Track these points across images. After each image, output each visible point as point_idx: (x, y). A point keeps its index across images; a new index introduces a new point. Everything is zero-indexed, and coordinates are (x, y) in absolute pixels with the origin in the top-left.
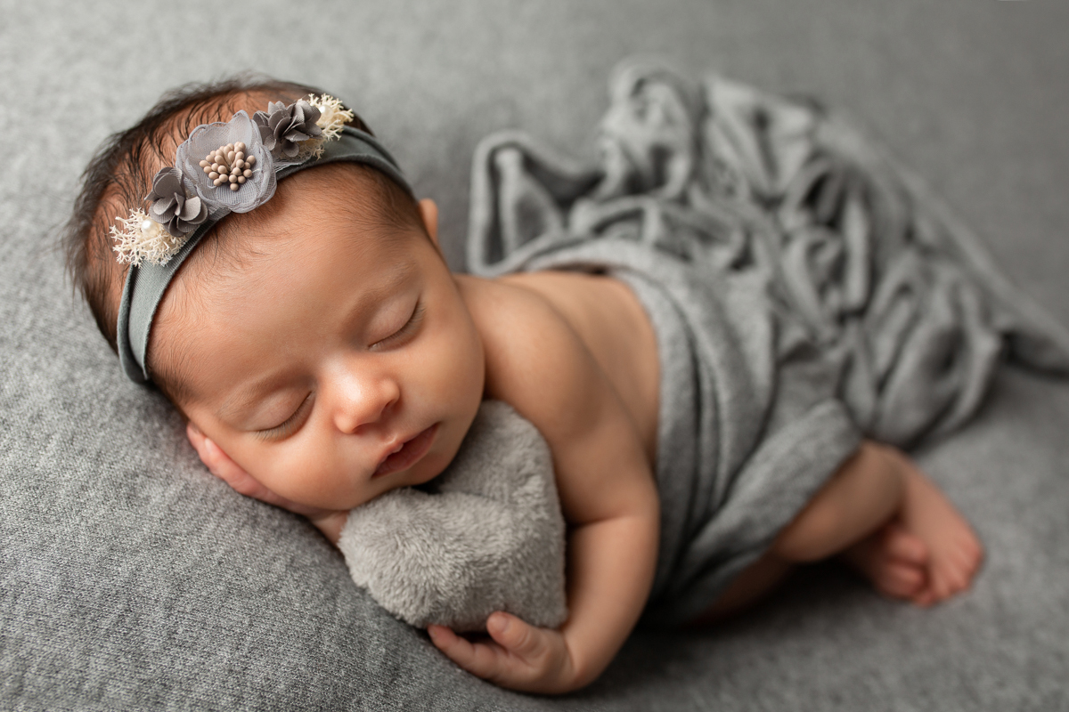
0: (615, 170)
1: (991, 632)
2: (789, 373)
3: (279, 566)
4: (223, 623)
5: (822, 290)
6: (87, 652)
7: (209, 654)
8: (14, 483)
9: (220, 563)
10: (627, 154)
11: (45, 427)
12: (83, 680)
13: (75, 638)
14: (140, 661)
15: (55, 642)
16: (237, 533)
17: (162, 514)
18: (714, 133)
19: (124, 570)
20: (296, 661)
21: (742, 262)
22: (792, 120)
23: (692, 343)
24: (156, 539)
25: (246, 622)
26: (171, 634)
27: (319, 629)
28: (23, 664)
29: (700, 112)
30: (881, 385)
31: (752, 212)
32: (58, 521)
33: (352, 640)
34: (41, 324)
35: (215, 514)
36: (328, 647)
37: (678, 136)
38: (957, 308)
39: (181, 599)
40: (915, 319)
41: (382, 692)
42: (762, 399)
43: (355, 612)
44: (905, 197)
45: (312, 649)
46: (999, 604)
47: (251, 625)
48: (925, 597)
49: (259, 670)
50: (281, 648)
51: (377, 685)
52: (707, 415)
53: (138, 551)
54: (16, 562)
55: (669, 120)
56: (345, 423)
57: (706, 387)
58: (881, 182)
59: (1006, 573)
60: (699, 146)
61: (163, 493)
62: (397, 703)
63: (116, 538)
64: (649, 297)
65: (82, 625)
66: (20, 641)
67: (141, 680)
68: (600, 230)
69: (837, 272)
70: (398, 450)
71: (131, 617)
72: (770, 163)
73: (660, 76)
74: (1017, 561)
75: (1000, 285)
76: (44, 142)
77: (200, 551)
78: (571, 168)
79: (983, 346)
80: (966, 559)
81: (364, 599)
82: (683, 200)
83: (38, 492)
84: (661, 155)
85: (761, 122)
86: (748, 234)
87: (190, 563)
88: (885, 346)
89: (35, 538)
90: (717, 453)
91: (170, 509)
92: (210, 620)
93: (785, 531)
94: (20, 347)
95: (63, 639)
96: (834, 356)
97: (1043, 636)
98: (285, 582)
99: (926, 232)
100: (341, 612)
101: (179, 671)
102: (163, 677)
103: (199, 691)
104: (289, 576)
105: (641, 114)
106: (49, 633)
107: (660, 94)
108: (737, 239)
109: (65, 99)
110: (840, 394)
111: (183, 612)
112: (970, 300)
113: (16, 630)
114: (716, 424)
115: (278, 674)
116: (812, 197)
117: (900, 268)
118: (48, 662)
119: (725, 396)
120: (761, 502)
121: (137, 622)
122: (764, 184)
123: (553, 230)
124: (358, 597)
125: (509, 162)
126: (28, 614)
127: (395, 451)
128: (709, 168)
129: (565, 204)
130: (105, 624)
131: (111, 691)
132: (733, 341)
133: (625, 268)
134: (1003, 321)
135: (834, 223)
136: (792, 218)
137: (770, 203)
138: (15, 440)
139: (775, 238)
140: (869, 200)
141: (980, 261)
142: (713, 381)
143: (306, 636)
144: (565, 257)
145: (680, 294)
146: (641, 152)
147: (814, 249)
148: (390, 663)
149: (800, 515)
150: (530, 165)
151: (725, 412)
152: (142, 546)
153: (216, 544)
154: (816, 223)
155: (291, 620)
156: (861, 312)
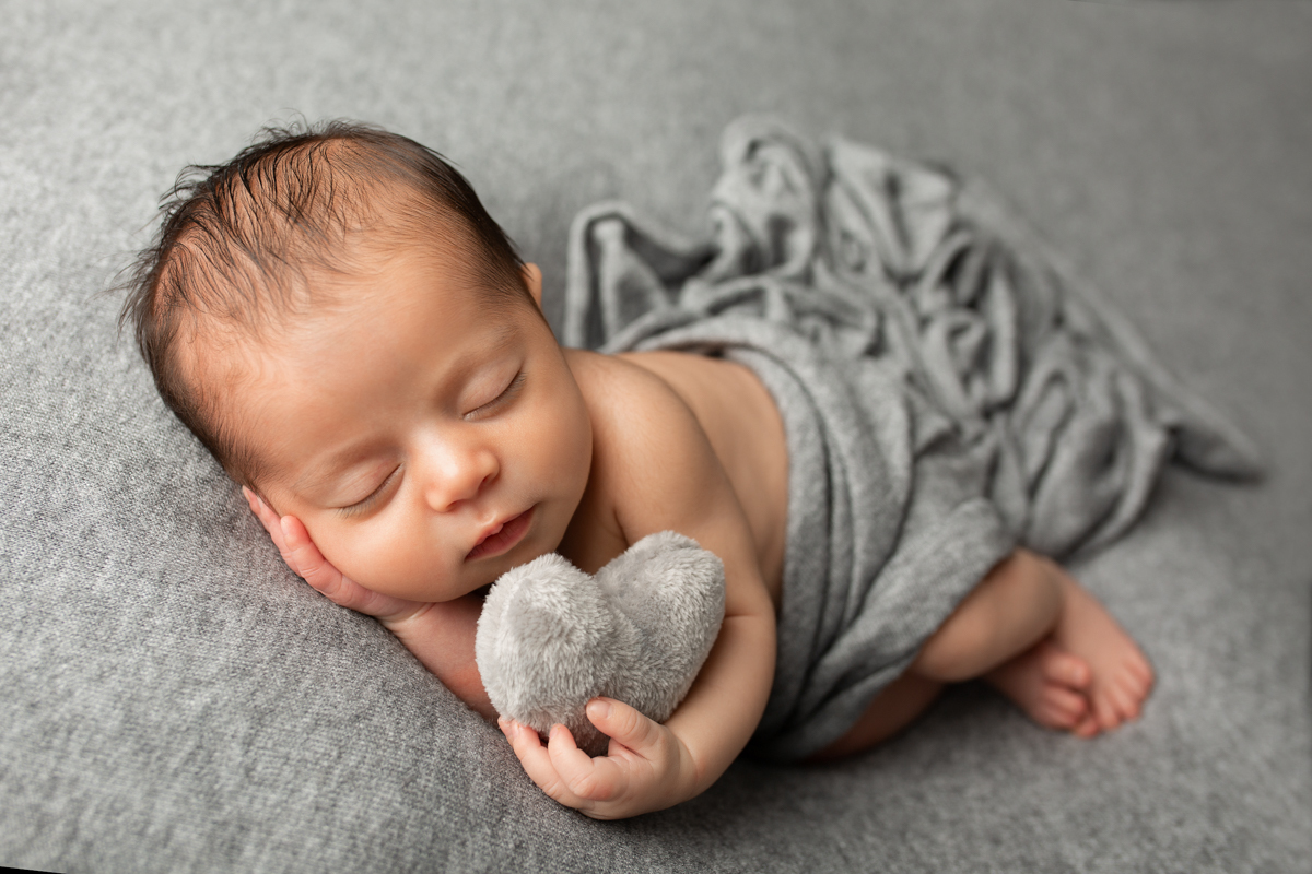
0: (730, 244)
1: (1166, 765)
2: (930, 465)
3: (370, 691)
4: (308, 755)
5: (966, 380)
6: (152, 793)
7: (293, 791)
8: (67, 606)
9: (306, 694)
10: (743, 226)
11: (100, 545)
12: (148, 823)
13: (140, 777)
14: (213, 800)
15: (114, 783)
16: (323, 658)
17: (239, 640)
18: (838, 199)
19: (196, 702)
20: (389, 796)
21: (876, 349)
22: (926, 187)
23: (822, 429)
24: (235, 668)
25: (334, 753)
26: (249, 771)
27: (417, 761)
28: (78, 806)
29: (825, 178)
30: (1033, 489)
31: (885, 291)
32: (120, 650)
33: (453, 774)
34: (91, 418)
35: (298, 638)
36: (427, 781)
37: (799, 205)
38: (1117, 400)
39: (262, 734)
40: (1069, 412)
41: (489, 832)
42: (899, 493)
43: (454, 742)
44: (1054, 279)
45: (407, 783)
46: (1173, 732)
47: (339, 757)
48: (1087, 727)
49: (349, 808)
50: (374, 782)
51: (484, 824)
52: (839, 510)
53: (214, 683)
54: (70, 693)
55: (788, 186)
56: (438, 500)
57: (837, 479)
58: (1026, 260)
59: (1181, 698)
60: (822, 216)
61: (239, 616)
62: (507, 843)
63: (188, 669)
64: (774, 377)
65: (146, 764)
66: (74, 782)
67: (215, 822)
68: (716, 310)
69: (982, 359)
70: (497, 531)
71: (204, 755)
72: (904, 237)
73: (778, 138)
74: (1192, 683)
75: (1161, 378)
76: (84, 213)
77: (284, 680)
78: (682, 243)
79: (1147, 443)
80: (1135, 685)
81: (464, 727)
82: (807, 278)
83: (96, 617)
84: (780, 226)
85: (892, 187)
86: (881, 318)
87: (273, 694)
88: (1037, 444)
89: (93, 668)
90: (850, 552)
91: (248, 635)
92: (294, 754)
93: (928, 641)
94: (67, 445)
95: (124, 779)
96: (981, 453)
97: (1222, 766)
98: (378, 709)
99: (1077, 319)
100: (439, 743)
101: (258, 811)
102: (241, 817)
103: (281, 833)
104: (381, 701)
105: (757, 180)
106: (109, 772)
107: (776, 158)
108: (869, 322)
109: (106, 166)
110: (988, 492)
111: (263, 748)
112: (1131, 391)
113: (69, 770)
114: (849, 520)
115: (371, 811)
116: (951, 274)
117: (1051, 356)
118: (107, 804)
119: (856, 489)
120: (904, 609)
121: (209, 759)
122: (898, 261)
123: (660, 307)
124: (457, 725)
125: (609, 234)
126: (84, 752)
127: (493, 533)
128: (835, 240)
129: (673, 283)
130: (174, 763)
131: (180, 835)
132: (866, 426)
133: (746, 346)
134: (1168, 416)
135: (975, 304)
136: (930, 297)
137: (905, 281)
138: (66, 558)
139: (910, 321)
140: (1014, 277)
141: (1137, 352)
142: (844, 472)
143: (401, 769)
144: (675, 337)
145: (807, 373)
146: (758, 224)
147: (955, 333)
148: (497, 799)
149: (945, 623)
150: (633, 238)
151: (858, 505)
152: (219, 677)
153: (302, 672)
154: (955, 305)
155: (384, 751)
156: (1008, 405)
